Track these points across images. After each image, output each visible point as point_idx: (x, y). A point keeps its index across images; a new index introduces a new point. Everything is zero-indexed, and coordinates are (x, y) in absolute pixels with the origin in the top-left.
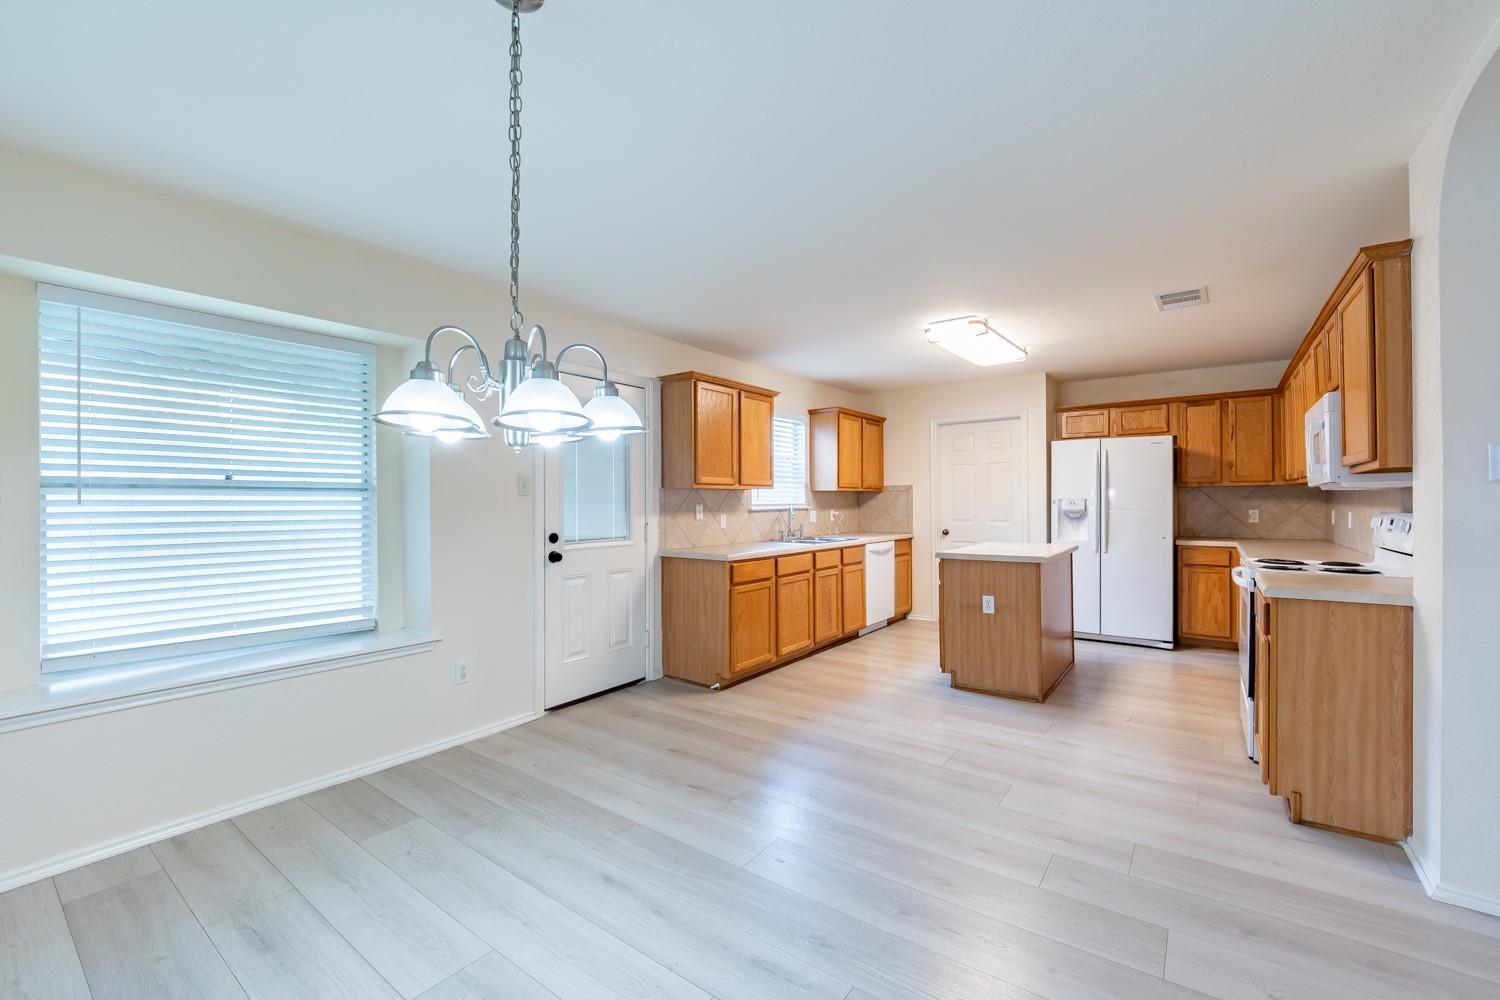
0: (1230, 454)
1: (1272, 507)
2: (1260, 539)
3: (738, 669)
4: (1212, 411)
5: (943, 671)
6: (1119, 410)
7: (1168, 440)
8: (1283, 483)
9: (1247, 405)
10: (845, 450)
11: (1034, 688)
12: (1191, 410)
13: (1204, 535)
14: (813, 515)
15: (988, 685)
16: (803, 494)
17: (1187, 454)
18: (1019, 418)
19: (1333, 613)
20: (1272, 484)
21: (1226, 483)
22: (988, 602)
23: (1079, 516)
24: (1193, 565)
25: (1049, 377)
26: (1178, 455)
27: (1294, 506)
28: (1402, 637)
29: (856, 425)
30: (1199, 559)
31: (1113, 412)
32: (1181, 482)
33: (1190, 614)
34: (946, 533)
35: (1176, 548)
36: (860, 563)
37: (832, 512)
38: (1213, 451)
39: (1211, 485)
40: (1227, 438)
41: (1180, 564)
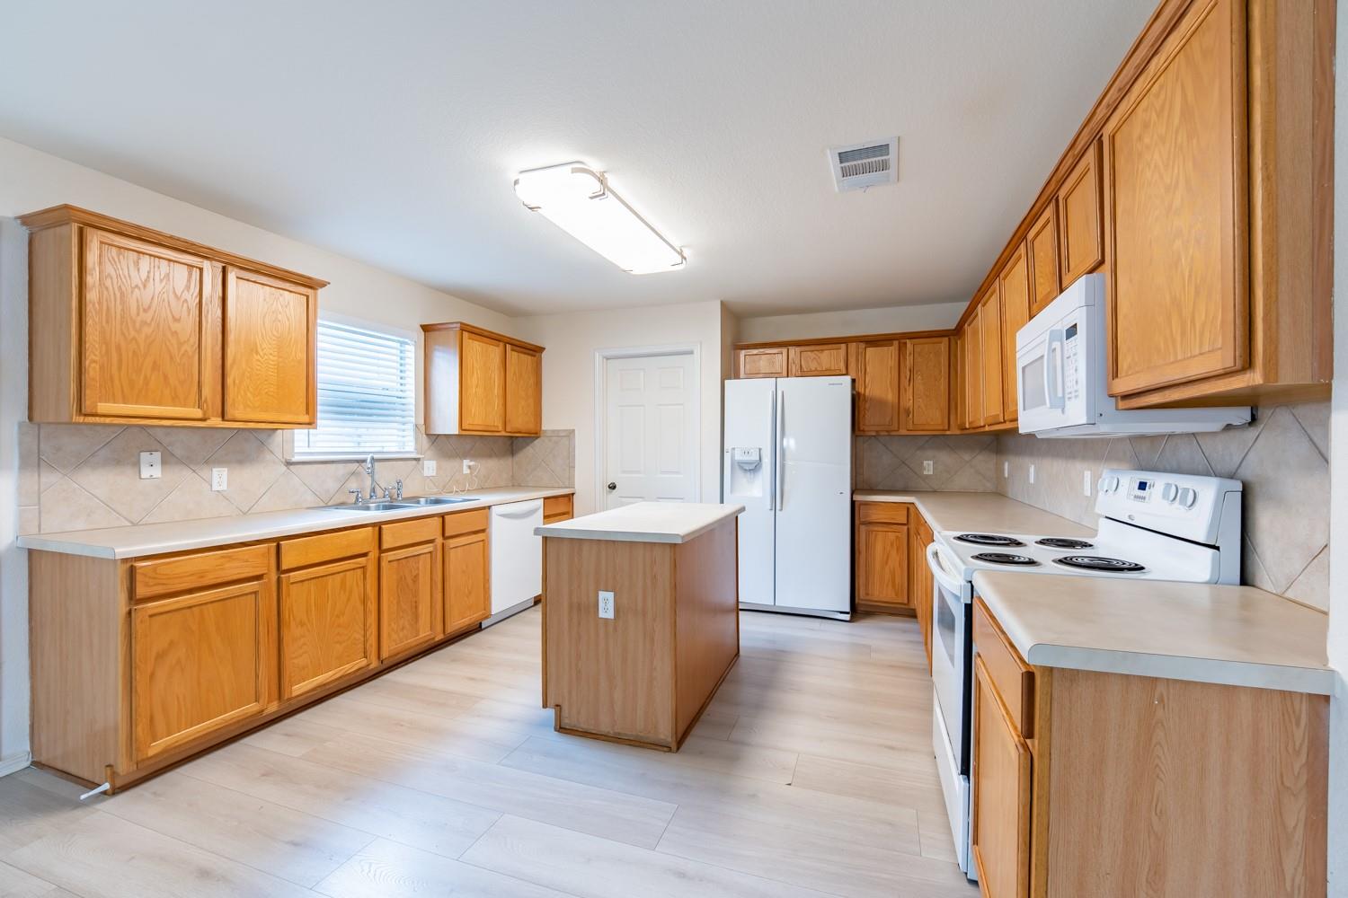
0: (907, 401)
1: (946, 458)
2: (935, 492)
3: (151, 753)
4: (890, 352)
5: (545, 705)
6: (798, 349)
7: (847, 379)
8: (958, 432)
9: (925, 346)
10: (474, 381)
11: (665, 732)
12: (871, 351)
13: (880, 488)
14: (430, 467)
15: (605, 728)
16: (412, 438)
17: (865, 400)
18: (691, 353)
19: (1161, 700)
20: (948, 433)
21: (903, 432)
22: (606, 600)
23: (755, 468)
24: (870, 523)
25: (725, 308)
26: (856, 400)
27: (967, 457)
28: (1303, 758)
29: (495, 352)
30: (877, 515)
31: (792, 350)
32: (859, 430)
33: (867, 579)
34: (613, 487)
35: (853, 503)
36: (483, 531)
37: (466, 462)
38: (890, 396)
39: (887, 435)
40: (905, 382)
41: (857, 522)
